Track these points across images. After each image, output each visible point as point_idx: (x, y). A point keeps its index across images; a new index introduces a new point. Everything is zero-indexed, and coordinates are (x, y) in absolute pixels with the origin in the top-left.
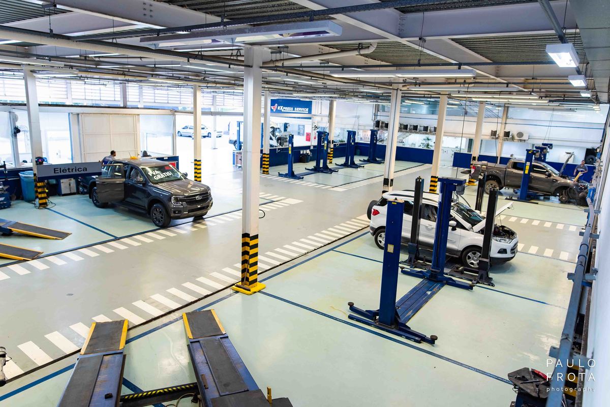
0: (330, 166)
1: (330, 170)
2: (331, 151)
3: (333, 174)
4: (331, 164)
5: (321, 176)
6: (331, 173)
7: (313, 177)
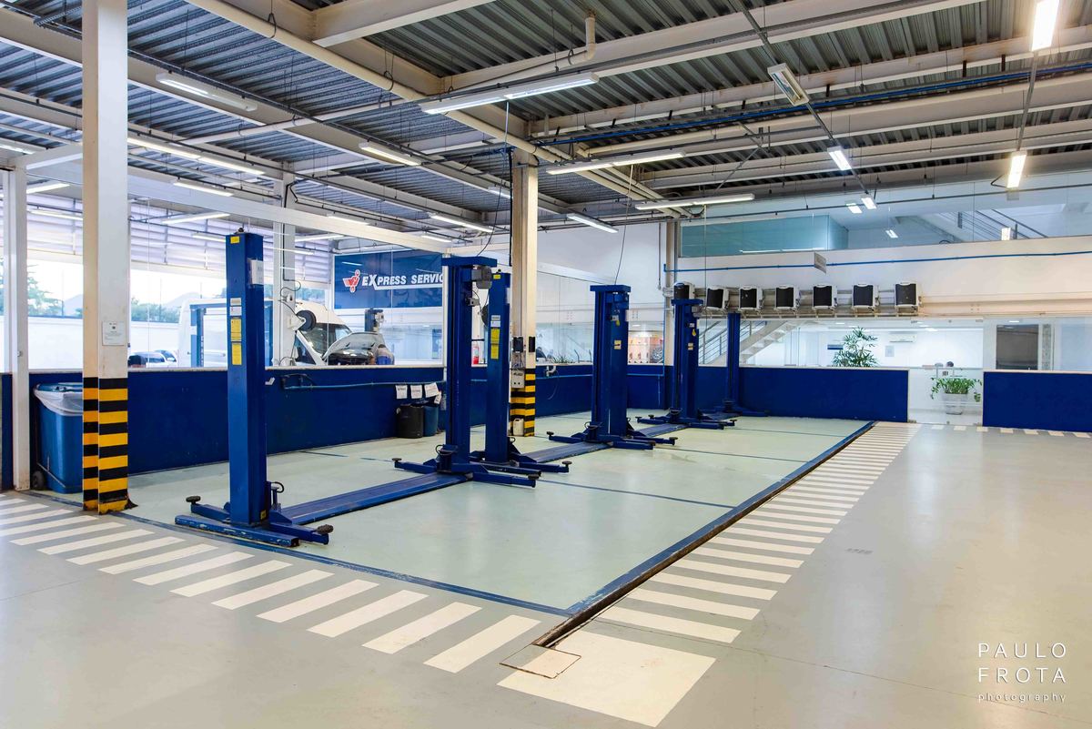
0: (523, 446)
1: (526, 462)
2: (528, 383)
3: (545, 482)
4: (529, 439)
5: (475, 499)
6: (531, 483)
7: (432, 506)
